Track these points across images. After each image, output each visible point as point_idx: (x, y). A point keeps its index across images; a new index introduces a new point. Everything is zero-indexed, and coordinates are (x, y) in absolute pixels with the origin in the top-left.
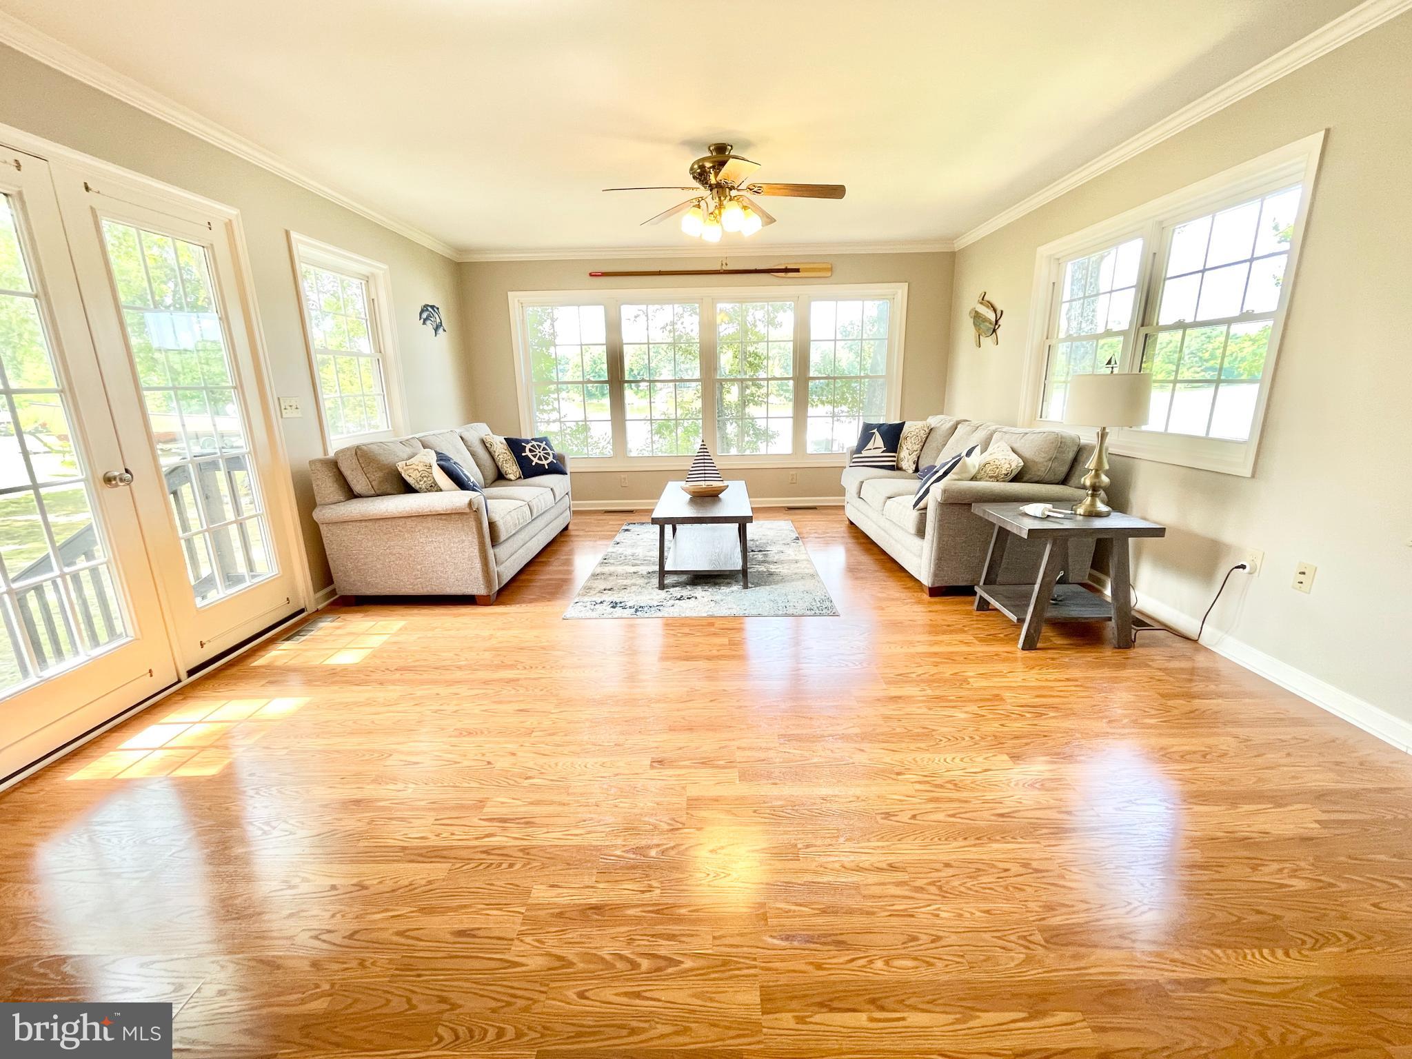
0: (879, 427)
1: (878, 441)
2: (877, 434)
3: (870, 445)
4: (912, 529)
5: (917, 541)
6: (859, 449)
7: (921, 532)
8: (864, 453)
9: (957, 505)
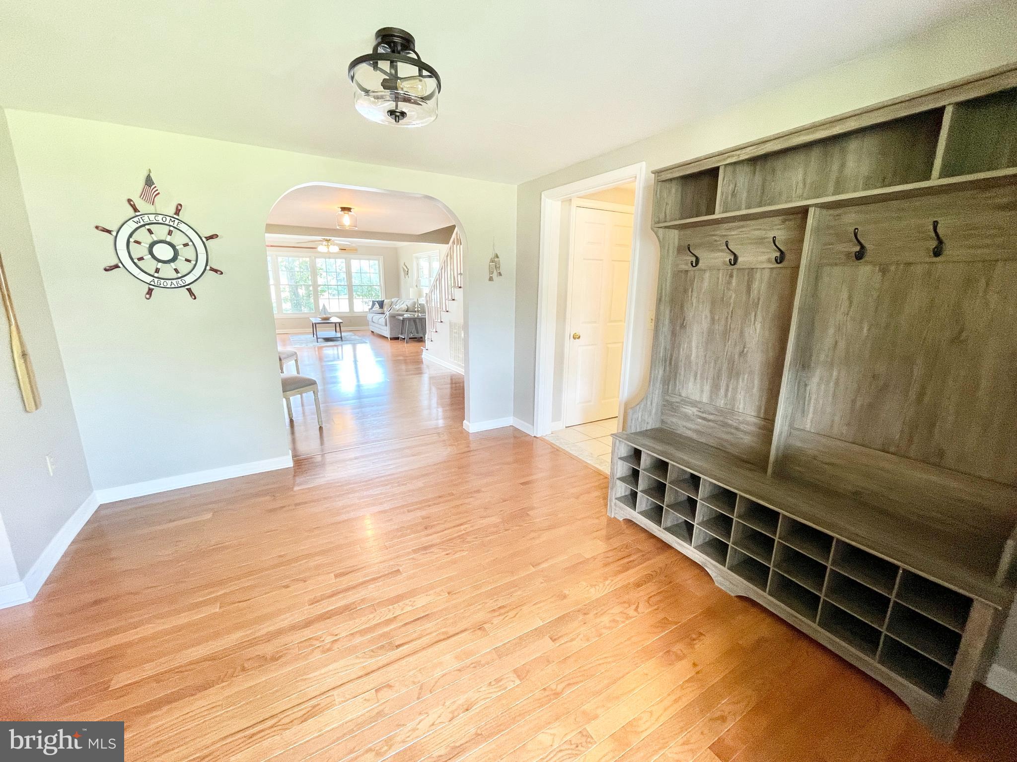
0: (377, 302)
1: (377, 305)
2: (377, 304)
3: (375, 307)
4: (384, 324)
5: (386, 327)
6: (372, 308)
7: (386, 325)
8: (373, 309)
9: (393, 317)
